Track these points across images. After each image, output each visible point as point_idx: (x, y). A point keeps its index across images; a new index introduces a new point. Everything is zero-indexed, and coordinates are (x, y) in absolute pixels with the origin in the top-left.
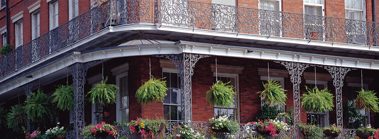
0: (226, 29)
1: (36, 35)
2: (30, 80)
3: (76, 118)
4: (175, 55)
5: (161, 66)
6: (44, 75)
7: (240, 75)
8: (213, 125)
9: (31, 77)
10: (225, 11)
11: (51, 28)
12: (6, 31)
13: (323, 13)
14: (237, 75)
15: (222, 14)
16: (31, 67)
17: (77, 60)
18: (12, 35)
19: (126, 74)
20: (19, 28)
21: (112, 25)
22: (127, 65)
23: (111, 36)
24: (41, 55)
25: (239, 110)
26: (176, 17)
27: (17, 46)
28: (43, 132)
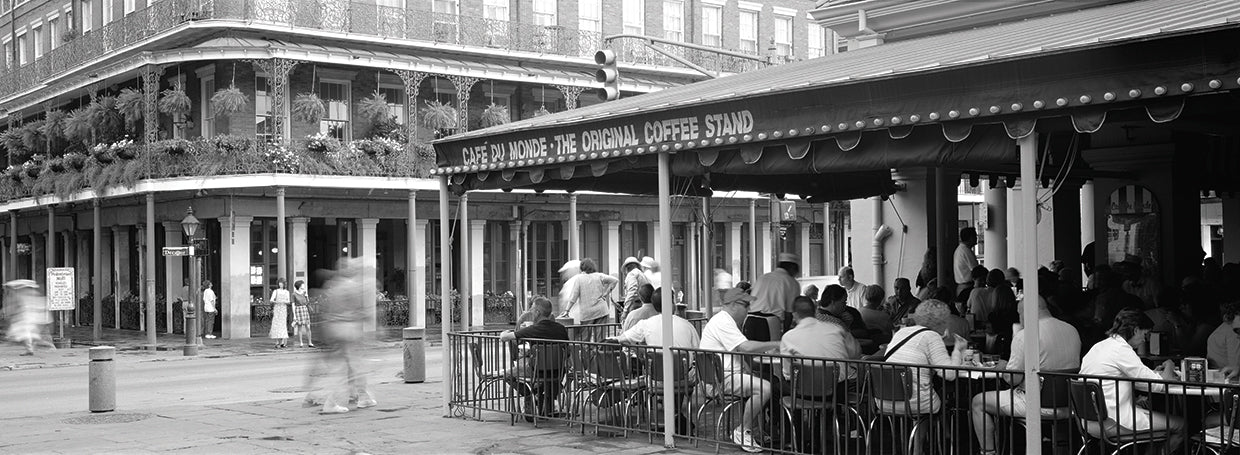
0: (333, 28)
1: (109, 18)
2: (95, 80)
3: (150, 128)
4: (265, 60)
5: (254, 69)
6: (128, 69)
7: (352, 81)
8: (310, 142)
9: (96, 76)
10: (332, 7)
11: (127, 12)
12: (70, 9)
13: (457, 8)
14: (350, 82)
15: (328, 10)
16: (99, 60)
17: (148, 61)
18: (78, 15)
19: (212, 77)
20: (88, 7)
21: (193, 20)
22: (213, 66)
23: (192, 32)
24: (117, 45)
25: (351, 122)
26: (270, 12)
27: (85, 30)
28: (110, 144)
